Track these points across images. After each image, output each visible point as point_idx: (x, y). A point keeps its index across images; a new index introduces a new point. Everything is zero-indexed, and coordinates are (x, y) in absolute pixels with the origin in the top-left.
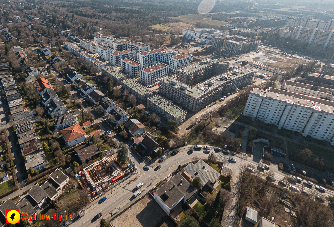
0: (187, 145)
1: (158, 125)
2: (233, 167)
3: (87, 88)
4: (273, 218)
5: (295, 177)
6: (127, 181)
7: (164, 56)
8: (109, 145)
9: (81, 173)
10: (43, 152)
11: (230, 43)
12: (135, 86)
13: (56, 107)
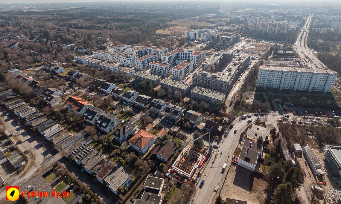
0: (236, 118)
1: (209, 110)
2: (271, 123)
3: (130, 95)
4: (307, 145)
5: (304, 116)
6: (211, 161)
7: (183, 55)
8: (179, 138)
9: (171, 171)
10: (121, 168)
11: (224, 38)
12: (175, 84)
13: (110, 120)
